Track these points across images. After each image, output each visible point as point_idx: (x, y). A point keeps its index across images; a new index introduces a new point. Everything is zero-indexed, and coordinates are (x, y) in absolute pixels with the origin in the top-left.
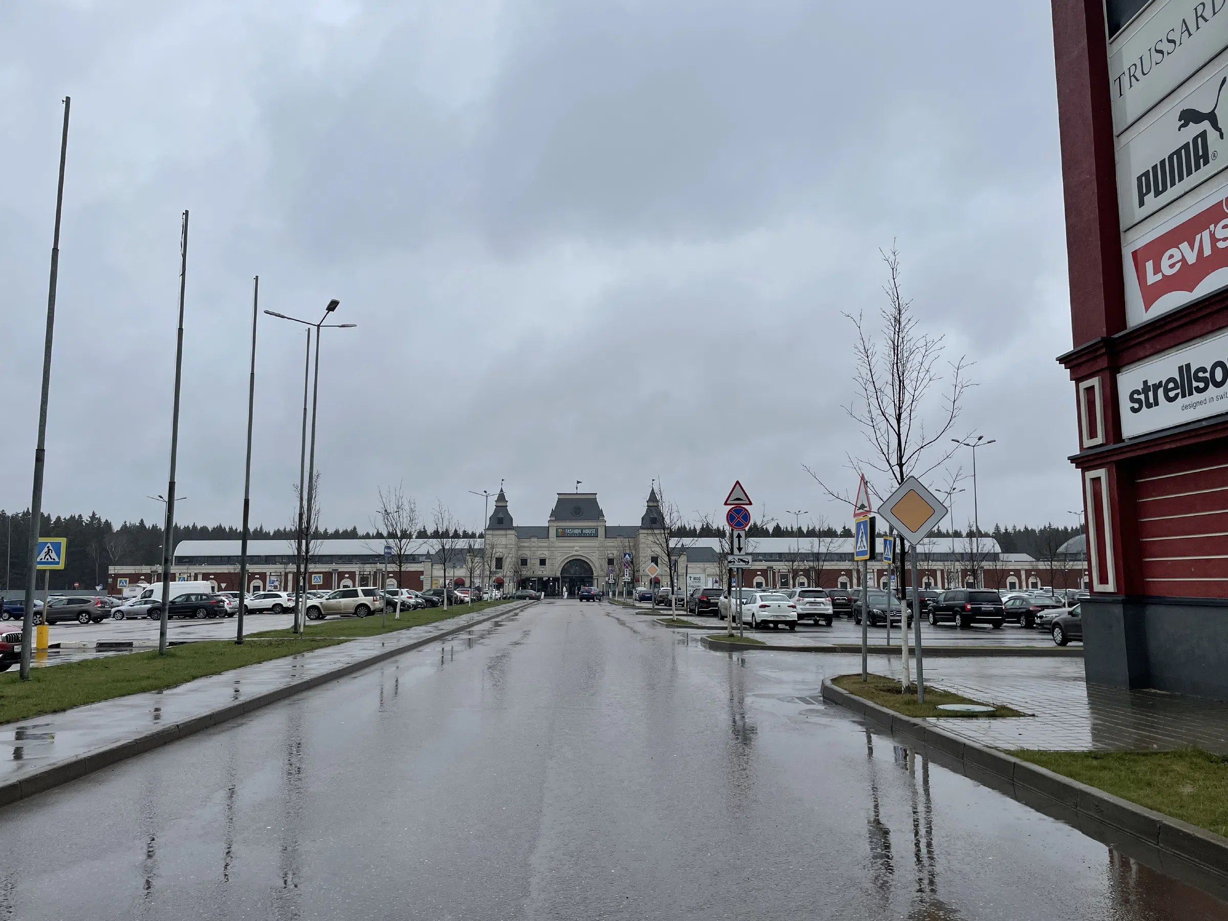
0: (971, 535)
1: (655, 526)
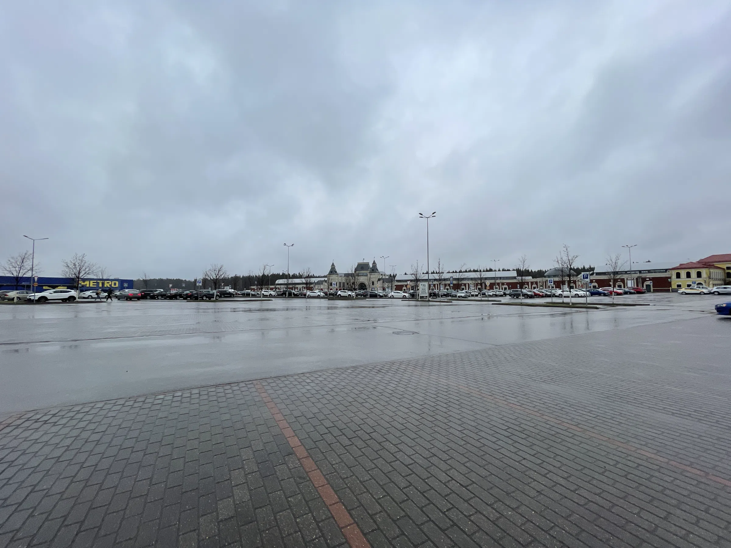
0: (460, 272)
1: (373, 272)
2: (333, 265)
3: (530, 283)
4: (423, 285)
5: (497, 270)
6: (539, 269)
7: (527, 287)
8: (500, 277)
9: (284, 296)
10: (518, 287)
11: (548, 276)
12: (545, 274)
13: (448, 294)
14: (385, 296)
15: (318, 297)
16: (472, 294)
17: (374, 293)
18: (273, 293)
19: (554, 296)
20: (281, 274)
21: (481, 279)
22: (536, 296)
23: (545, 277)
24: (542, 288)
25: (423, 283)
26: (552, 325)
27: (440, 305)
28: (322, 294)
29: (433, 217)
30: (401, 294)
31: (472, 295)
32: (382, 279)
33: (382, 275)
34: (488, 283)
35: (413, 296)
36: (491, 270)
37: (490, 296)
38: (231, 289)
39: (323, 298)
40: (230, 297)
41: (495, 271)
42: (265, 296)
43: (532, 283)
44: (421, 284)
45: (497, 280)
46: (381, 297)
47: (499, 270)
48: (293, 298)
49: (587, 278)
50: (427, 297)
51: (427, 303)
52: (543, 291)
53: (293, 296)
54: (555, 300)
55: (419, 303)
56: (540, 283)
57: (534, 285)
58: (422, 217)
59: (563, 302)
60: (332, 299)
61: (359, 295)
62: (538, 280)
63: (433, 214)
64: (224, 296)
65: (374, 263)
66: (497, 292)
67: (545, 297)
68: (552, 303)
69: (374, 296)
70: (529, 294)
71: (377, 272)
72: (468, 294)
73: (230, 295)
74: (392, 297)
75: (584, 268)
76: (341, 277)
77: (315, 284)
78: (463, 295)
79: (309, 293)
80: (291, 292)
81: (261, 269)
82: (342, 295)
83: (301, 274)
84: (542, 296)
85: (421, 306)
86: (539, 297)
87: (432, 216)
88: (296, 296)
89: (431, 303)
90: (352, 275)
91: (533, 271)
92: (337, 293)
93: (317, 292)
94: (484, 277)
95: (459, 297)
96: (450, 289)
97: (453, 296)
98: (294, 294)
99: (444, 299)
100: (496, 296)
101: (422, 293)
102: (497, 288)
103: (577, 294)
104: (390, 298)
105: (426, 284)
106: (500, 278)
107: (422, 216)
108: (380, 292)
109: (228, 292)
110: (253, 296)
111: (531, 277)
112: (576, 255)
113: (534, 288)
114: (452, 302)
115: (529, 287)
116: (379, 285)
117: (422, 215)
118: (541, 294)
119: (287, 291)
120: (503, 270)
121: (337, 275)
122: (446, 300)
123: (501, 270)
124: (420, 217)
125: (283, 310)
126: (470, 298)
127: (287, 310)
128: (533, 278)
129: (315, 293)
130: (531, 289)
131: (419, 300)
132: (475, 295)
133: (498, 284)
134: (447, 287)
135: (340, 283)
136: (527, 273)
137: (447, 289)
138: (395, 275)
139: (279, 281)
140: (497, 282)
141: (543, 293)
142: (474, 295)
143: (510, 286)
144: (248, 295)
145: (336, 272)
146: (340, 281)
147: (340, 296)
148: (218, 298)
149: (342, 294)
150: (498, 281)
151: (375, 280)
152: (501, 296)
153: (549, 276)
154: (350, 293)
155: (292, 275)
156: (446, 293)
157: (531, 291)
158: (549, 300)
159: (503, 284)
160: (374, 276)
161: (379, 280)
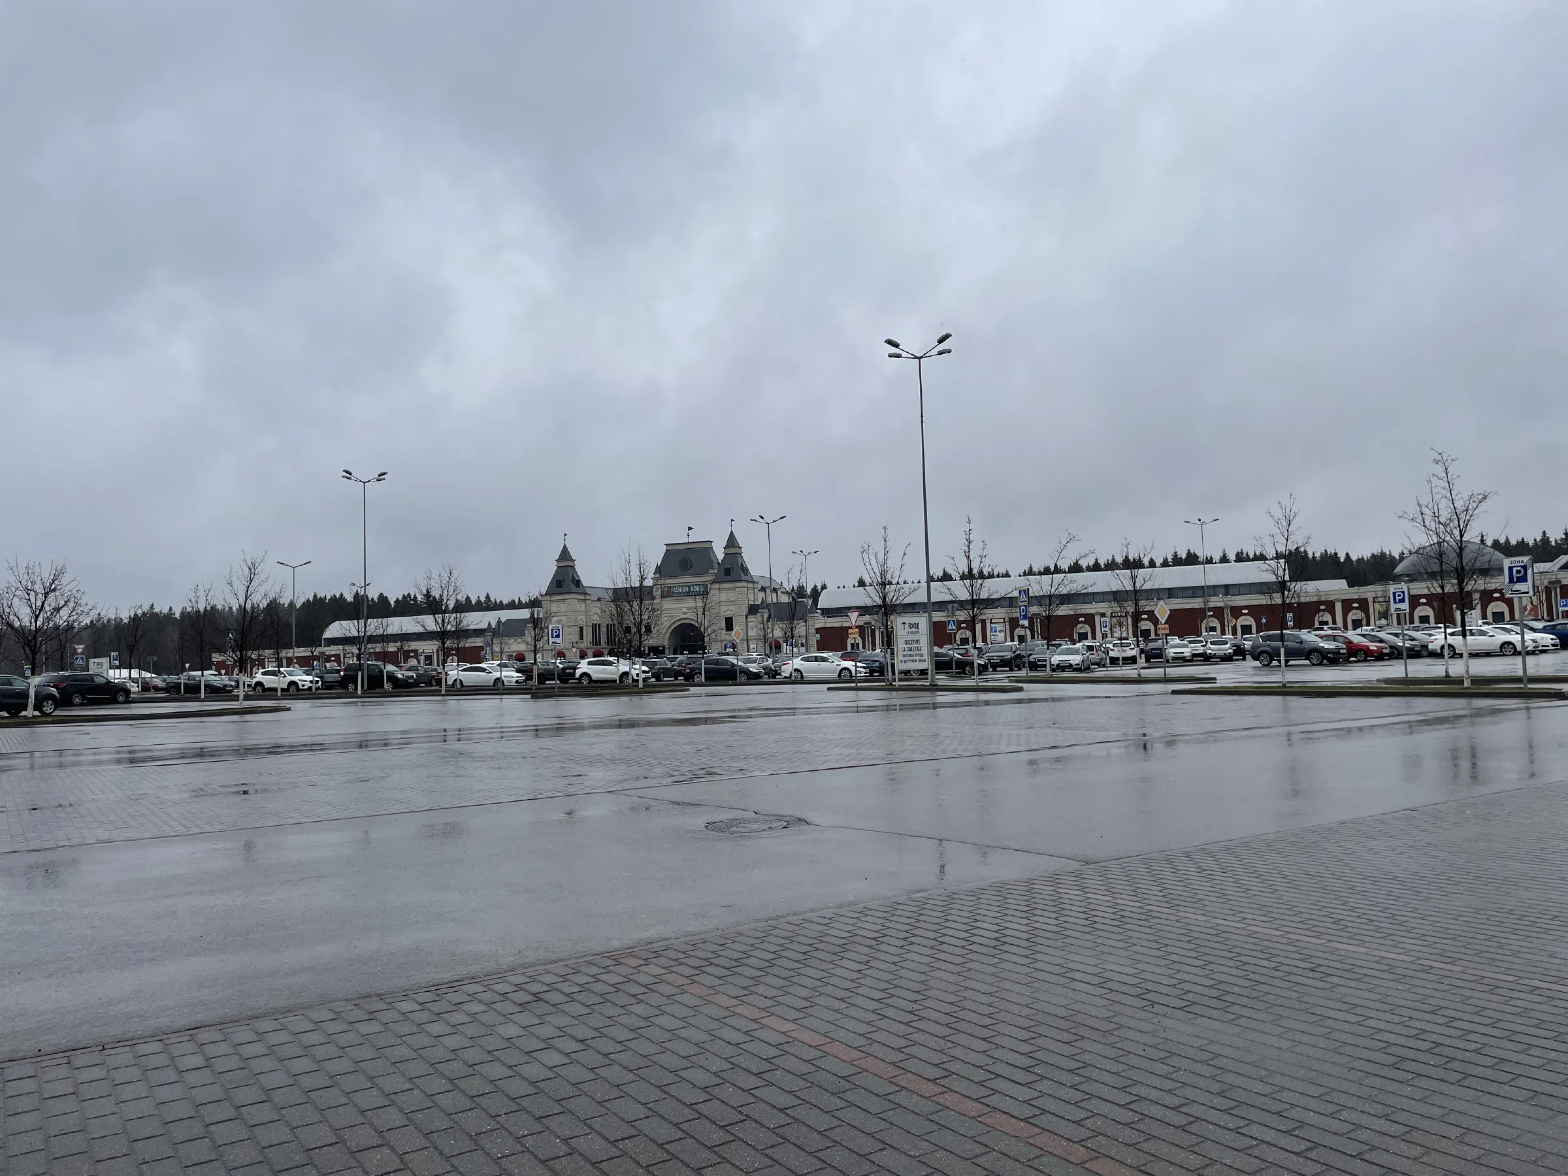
1: (728, 578)
2: (565, 555)
3: (1338, 607)
4: (911, 626)
5: (1216, 558)
6: (1377, 551)
7: (1326, 623)
8: (1226, 587)
9: (351, 687)
10: (1291, 624)
11: (1408, 575)
12: (1398, 569)
13: (1019, 657)
14: (772, 676)
15: (497, 688)
16: (1111, 654)
17: (726, 662)
18: (304, 679)
19: (1420, 652)
20: (349, 598)
21: (1136, 595)
22: (1355, 654)
23: (1396, 579)
24: (1383, 622)
25: (910, 618)
26: (1412, 763)
27: (976, 704)
28: (511, 675)
29: (940, 353)
30: (835, 662)
31: (1114, 661)
32: (764, 605)
33: (763, 589)
34: (1162, 610)
35: (877, 671)
36: (1192, 559)
37: (1181, 660)
38: (119, 667)
39: (516, 690)
40: (114, 701)
41: (1210, 561)
42: (266, 692)
43: (1347, 605)
44: (901, 625)
45: (1213, 599)
46: (753, 678)
47: (1224, 560)
48: (388, 694)
49: (1523, 579)
50: (923, 672)
51: (925, 698)
52: (1382, 635)
53: (387, 686)
54: (1420, 669)
55: (896, 698)
56: (1377, 606)
57: (1353, 615)
58: (899, 356)
59: (1447, 676)
60: (549, 694)
61: (667, 672)
62: (1369, 592)
63: (940, 341)
64: (84, 698)
65: (732, 541)
66: (1209, 645)
67: (1391, 658)
68: (1407, 681)
69: (723, 675)
70: (1326, 647)
71: (743, 577)
72: (1094, 657)
73: (113, 694)
74: (798, 678)
75: (1545, 539)
76: (598, 604)
77: (494, 636)
78: (1075, 659)
79: (454, 672)
80: (381, 672)
81: (235, 579)
82: (594, 676)
83: (436, 593)
84: (1380, 657)
85: (903, 708)
86: (1365, 660)
87: (935, 352)
88: (403, 688)
89: (943, 697)
90: (641, 593)
91: (1354, 558)
92: (575, 668)
93: (492, 670)
94: (1146, 587)
95: (1060, 668)
96: (1033, 637)
97: (1034, 666)
98: (392, 678)
99: (999, 679)
100: (1206, 658)
101: (909, 657)
102: (1213, 629)
103: (1509, 643)
104: (789, 681)
105: (923, 621)
106: (1227, 589)
107: (897, 351)
108: (753, 660)
109: (99, 680)
110: (216, 692)
111: (1342, 584)
112: (1479, 490)
113: (1357, 624)
114: (1020, 689)
115: (1334, 622)
116: (749, 629)
117: (896, 346)
118: (1373, 646)
119: (360, 667)
120: (1240, 558)
121: (582, 597)
122: (1006, 683)
123: (1232, 557)
124: (890, 356)
125: (344, 746)
126: (1100, 673)
127: (362, 745)
128: (1351, 585)
129: (483, 670)
130: (1346, 628)
131: (897, 683)
132: (1124, 659)
133: (1218, 613)
134: (1018, 632)
135: (596, 628)
136: (1330, 566)
137: (1022, 639)
138: (819, 587)
139: (335, 629)
140: (1211, 605)
141: (1381, 641)
142: (1118, 659)
143: (1264, 620)
144: (193, 690)
145: (578, 583)
146: (596, 619)
147: (585, 682)
148: (49, 708)
149: (597, 672)
150: (1217, 601)
151: (737, 611)
152: (1226, 659)
153: (1411, 578)
154: (624, 666)
155: (397, 601)
156: (1008, 655)
157: (1334, 638)
158: (1395, 670)
159: (1236, 612)
160: (732, 595)
161: (753, 610)
